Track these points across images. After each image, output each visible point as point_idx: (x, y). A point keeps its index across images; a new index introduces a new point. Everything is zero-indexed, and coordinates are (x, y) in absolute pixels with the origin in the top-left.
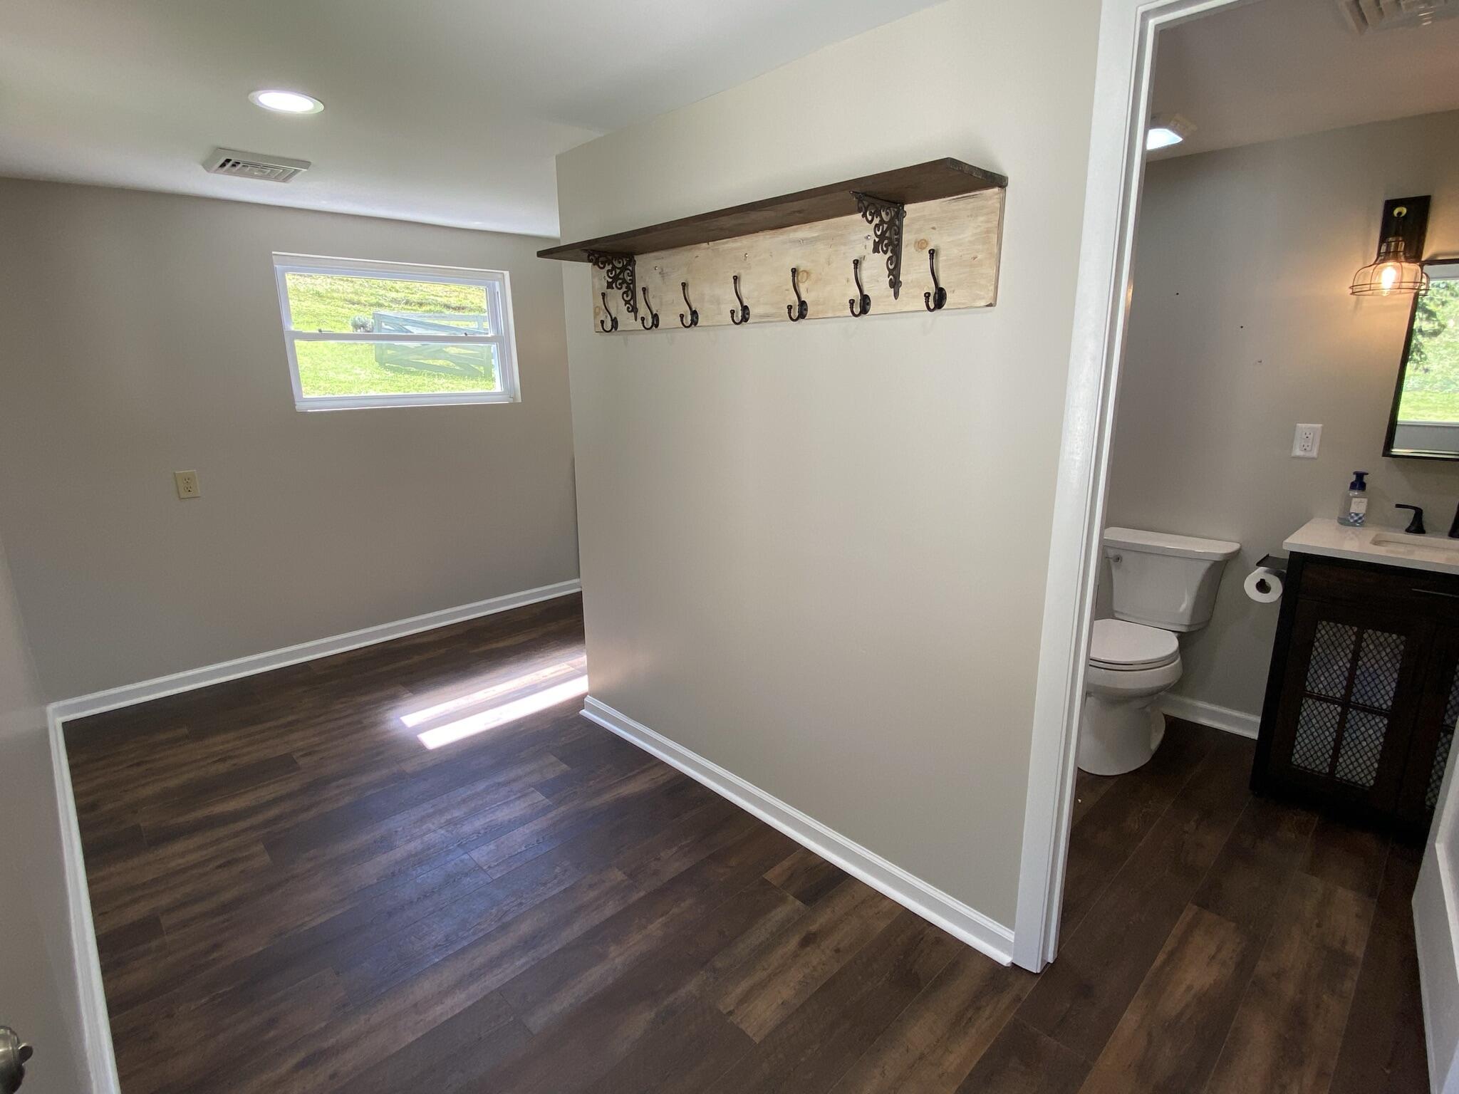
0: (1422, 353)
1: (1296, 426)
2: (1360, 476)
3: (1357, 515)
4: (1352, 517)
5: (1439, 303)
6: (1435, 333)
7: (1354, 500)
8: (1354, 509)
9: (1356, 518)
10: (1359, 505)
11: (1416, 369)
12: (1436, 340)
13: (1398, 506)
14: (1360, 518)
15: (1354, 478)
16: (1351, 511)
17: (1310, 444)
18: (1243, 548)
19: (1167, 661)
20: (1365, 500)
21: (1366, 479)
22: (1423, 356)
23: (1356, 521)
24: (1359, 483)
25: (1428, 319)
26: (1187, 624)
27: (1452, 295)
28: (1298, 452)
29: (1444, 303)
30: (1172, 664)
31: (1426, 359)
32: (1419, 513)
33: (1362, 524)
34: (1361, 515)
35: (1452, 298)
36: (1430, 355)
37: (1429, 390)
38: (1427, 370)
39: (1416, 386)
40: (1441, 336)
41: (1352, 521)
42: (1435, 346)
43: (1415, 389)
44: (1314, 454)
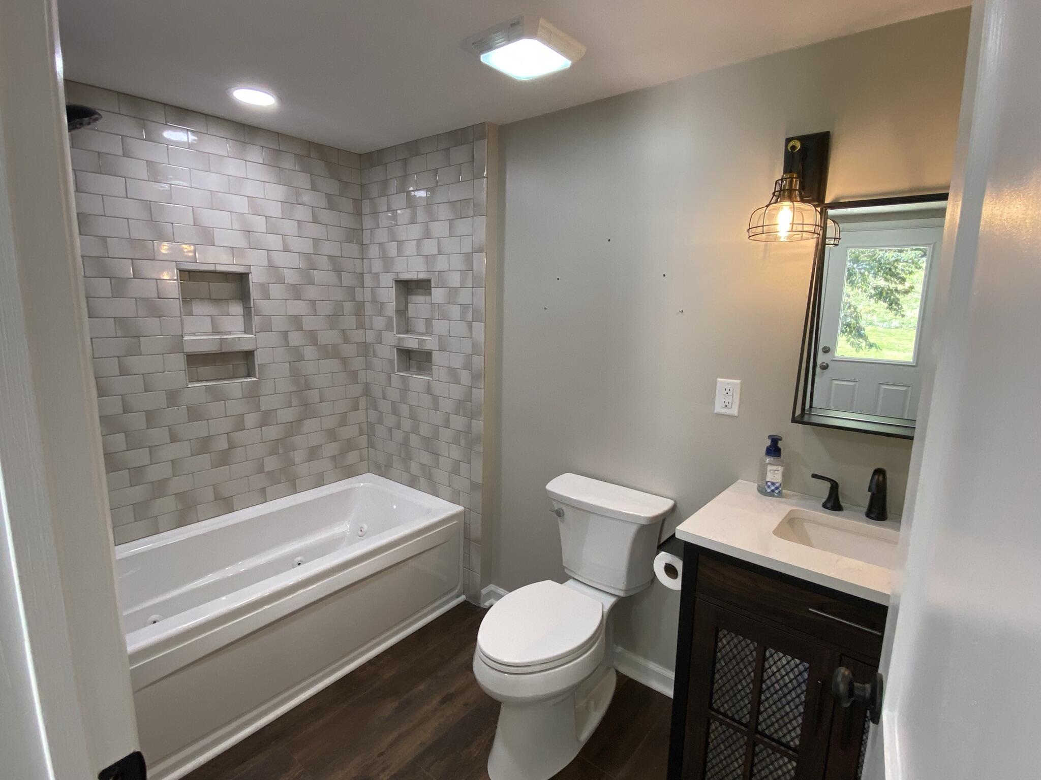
0: (899, 304)
1: (716, 381)
2: (775, 440)
3: (773, 484)
4: (769, 487)
5: (907, 272)
6: (906, 292)
7: (770, 467)
8: (770, 477)
9: (773, 488)
10: (775, 474)
11: (896, 315)
12: (908, 297)
13: (814, 476)
14: (777, 488)
15: (769, 443)
16: (768, 479)
17: (730, 401)
18: (678, 505)
19: (575, 655)
20: (781, 469)
21: (780, 444)
22: (900, 306)
23: (773, 491)
24: (774, 449)
25: (900, 283)
26: (624, 589)
27: (916, 267)
28: (718, 409)
29: (910, 273)
30: (579, 660)
31: (902, 308)
32: (834, 487)
33: (780, 495)
34: (777, 485)
35: (916, 270)
36: (904, 307)
37: (906, 328)
38: (903, 316)
39: (898, 325)
40: (910, 294)
41: (769, 490)
42: (908, 301)
43: (897, 328)
44: (734, 411)
